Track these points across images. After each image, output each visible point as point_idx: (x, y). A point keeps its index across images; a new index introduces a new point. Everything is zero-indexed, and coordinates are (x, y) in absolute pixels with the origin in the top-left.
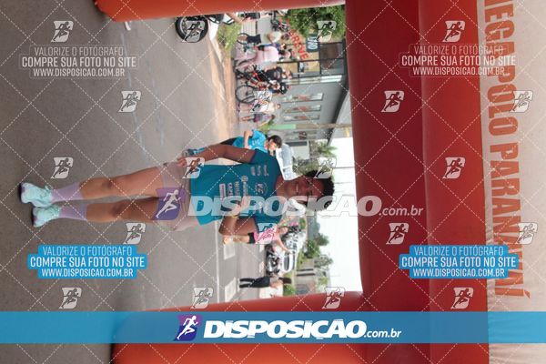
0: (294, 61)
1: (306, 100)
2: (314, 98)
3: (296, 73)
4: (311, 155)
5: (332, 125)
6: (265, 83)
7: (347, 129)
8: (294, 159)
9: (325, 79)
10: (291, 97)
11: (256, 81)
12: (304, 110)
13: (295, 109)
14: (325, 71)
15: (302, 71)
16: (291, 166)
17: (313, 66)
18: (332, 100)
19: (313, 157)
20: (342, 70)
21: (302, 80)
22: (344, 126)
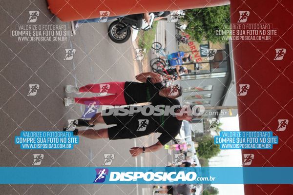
0: (192, 63)
1: (200, 90)
2: (207, 88)
3: (193, 71)
4: (204, 129)
5: (220, 108)
6: (172, 76)
7: (230, 110)
8: (192, 132)
9: (214, 75)
10: (190, 88)
11: (165, 74)
12: (199, 97)
13: (193, 97)
14: (213, 70)
15: (198, 69)
16: (190, 137)
17: (205, 67)
18: (219, 90)
19: (205, 131)
20: (226, 69)
21: (197, 76)
22: (228, 108)
